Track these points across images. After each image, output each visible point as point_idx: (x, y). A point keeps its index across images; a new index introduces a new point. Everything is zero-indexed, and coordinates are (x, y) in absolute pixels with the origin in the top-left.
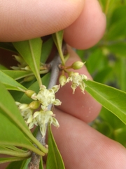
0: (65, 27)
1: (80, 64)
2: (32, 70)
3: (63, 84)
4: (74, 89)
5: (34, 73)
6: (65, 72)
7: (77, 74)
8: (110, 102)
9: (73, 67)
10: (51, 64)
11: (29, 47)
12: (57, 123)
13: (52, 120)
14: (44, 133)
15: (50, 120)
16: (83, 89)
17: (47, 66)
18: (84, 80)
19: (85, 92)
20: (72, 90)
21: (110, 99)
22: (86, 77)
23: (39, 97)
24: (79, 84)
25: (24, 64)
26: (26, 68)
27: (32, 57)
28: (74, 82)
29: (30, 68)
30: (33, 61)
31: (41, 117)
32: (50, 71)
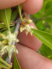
0: (22, 2)
1: (30, 21)
2: (6, 24)
3: (21, 31)
4: (27, 33)
5: (7, 26)
6: (23, 25)
7: (28, 26)
8: (46, 40)
9: (27, 23)
10: (16, 21)
11: (5, 13)
12: (17, 52)
13: (15, 50)
14: (10, 57)
15: (13, 50)
16: (32, 34)
17: (14, 23)
18: (32, 29)
19: (32, 35)
20: (26, 34)
21: (46, 39)
22: (33, 27)
23: (7, 37)
24: (29, 31)
25: (2, 21)
26: (3, 23)
27: (6, 18)
28: (27, 30)
29: (4, 23)
30: (6, 20)
31: (9, 48)
32: (16, 25)
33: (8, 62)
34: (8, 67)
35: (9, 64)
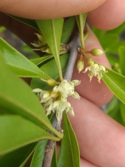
3: (80, 70)
4: (91, 77)
10: (71, 45)
13: (68, 109)
17: (66, 47)
20: (90, 79)
26: (47, 51)
28: (92, 71)
29: (50, 51)
32: (69, 52)
33: (56, 128)
34: (56, 136)
35: (58, 131)
